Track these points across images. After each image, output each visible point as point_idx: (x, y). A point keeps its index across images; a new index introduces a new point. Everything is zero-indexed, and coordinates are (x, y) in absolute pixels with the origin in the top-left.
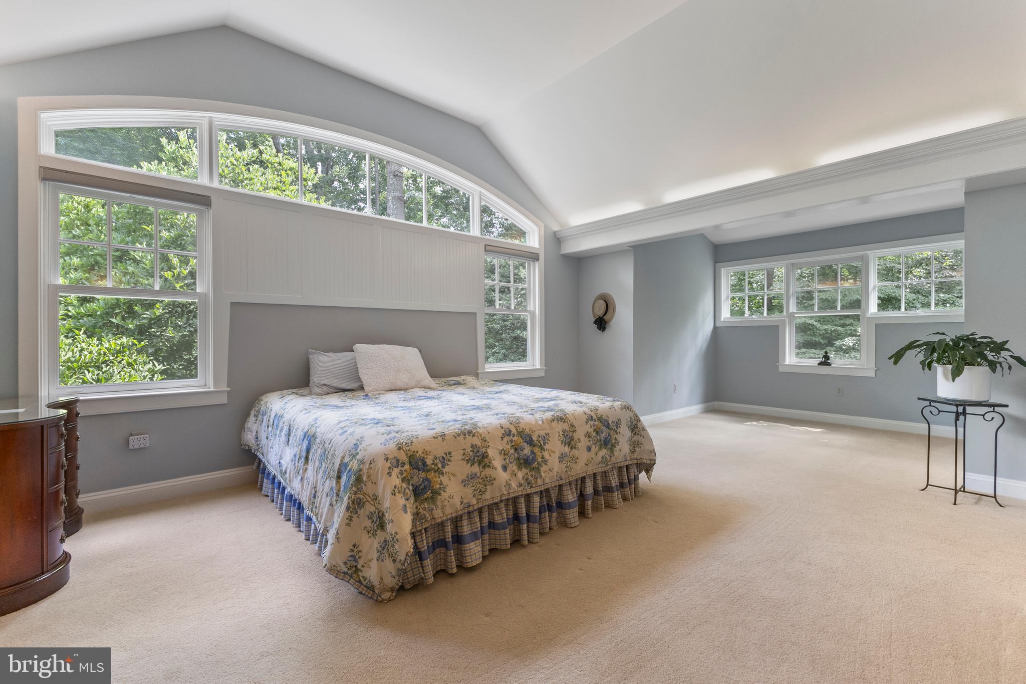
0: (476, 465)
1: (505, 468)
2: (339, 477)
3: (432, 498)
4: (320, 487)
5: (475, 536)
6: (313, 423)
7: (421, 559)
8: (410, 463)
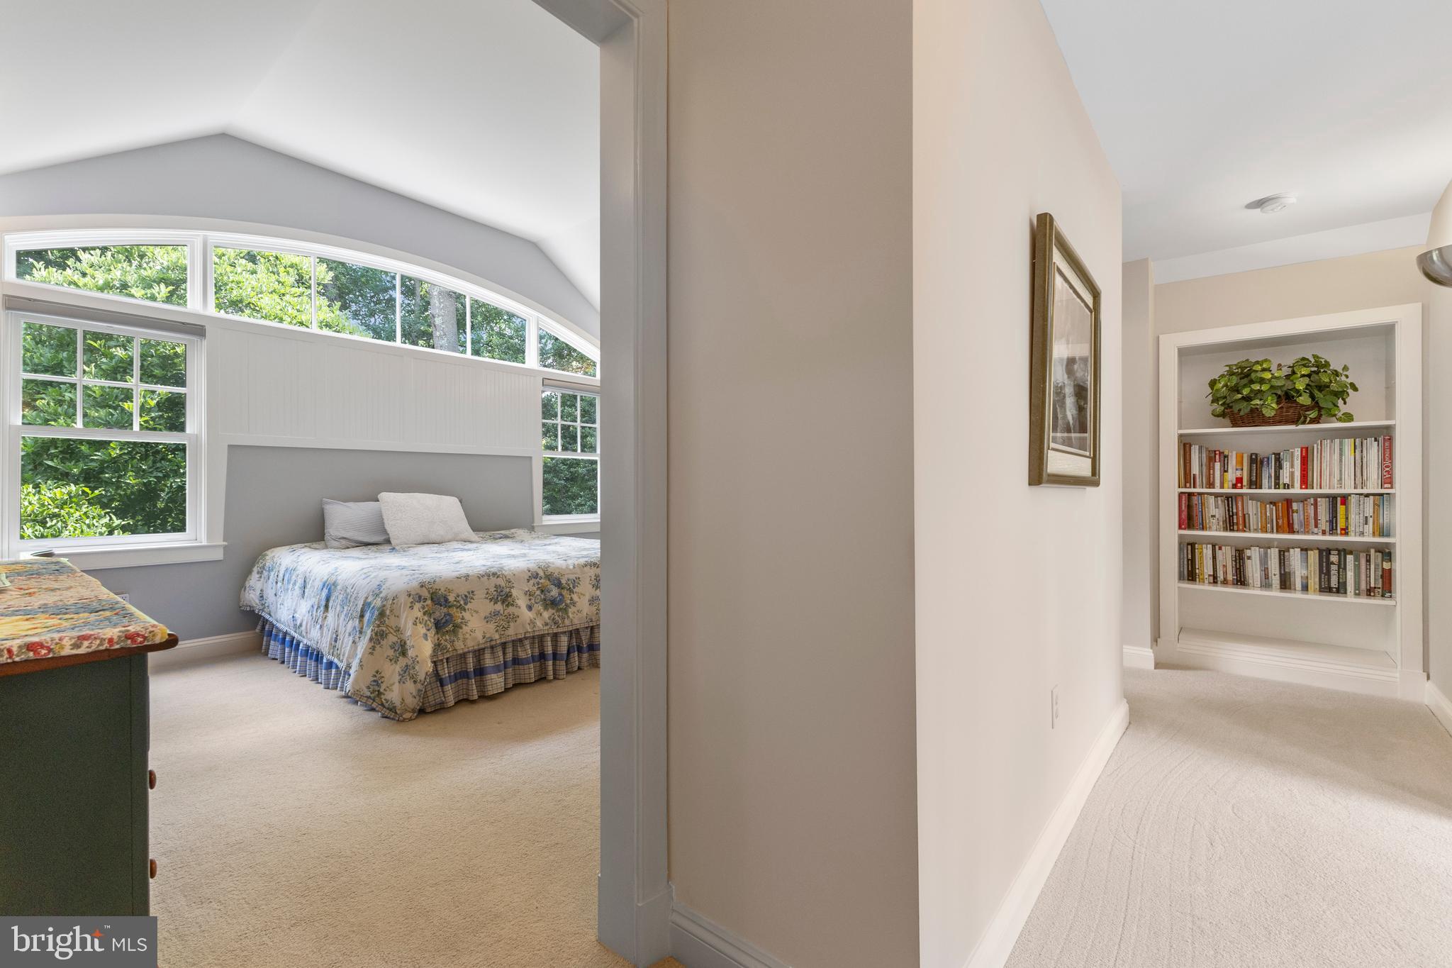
0: (499, 603)
1: (530, 608)
2: (362, 616)
3: (453, 631)
4: (341, 630)
5: (497, 669)
6: (333, 572)
7: (442, 685)
8: (432, 599)
